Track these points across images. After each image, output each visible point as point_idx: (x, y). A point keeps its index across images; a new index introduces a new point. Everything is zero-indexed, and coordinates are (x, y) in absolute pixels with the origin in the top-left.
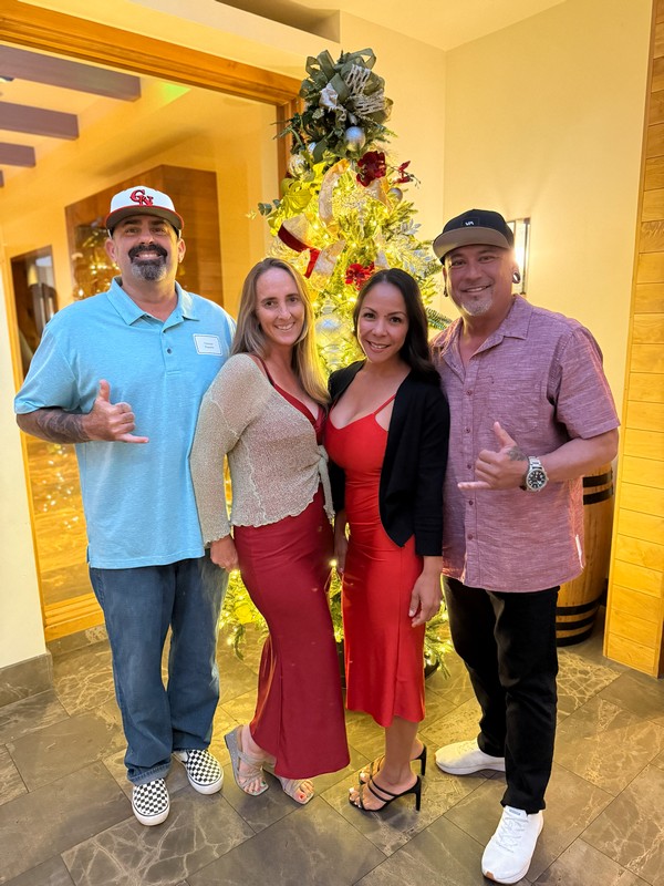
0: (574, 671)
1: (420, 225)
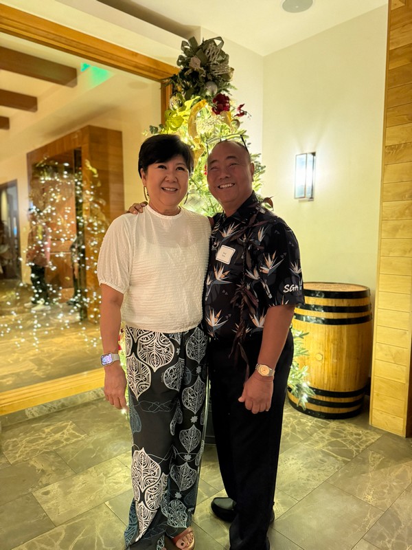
0: (352, 434)
1: (249, 144)
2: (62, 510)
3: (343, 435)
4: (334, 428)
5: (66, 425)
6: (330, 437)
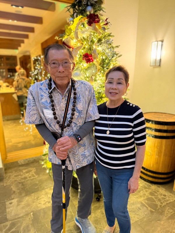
0: (161, 195)
1: (112, 40)
2: (13, 214)
3: (156, 194)
4: (153, 189)
5: (32, 170)
6: (149, 195)
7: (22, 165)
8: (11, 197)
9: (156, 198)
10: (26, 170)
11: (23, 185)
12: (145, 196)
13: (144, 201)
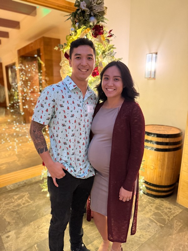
0: (166, 208)
1: (115, 53)
2: (13, 249)
3: (162, 208)
4: (158, 203)
5: (25, 195)
6: (155, 210)
7: (12, 191)
8: (7, 229)
9: (162, 212)
10: (18, 196)
11: (18, 214)
12: (152, 212)
13: (152, 217)
